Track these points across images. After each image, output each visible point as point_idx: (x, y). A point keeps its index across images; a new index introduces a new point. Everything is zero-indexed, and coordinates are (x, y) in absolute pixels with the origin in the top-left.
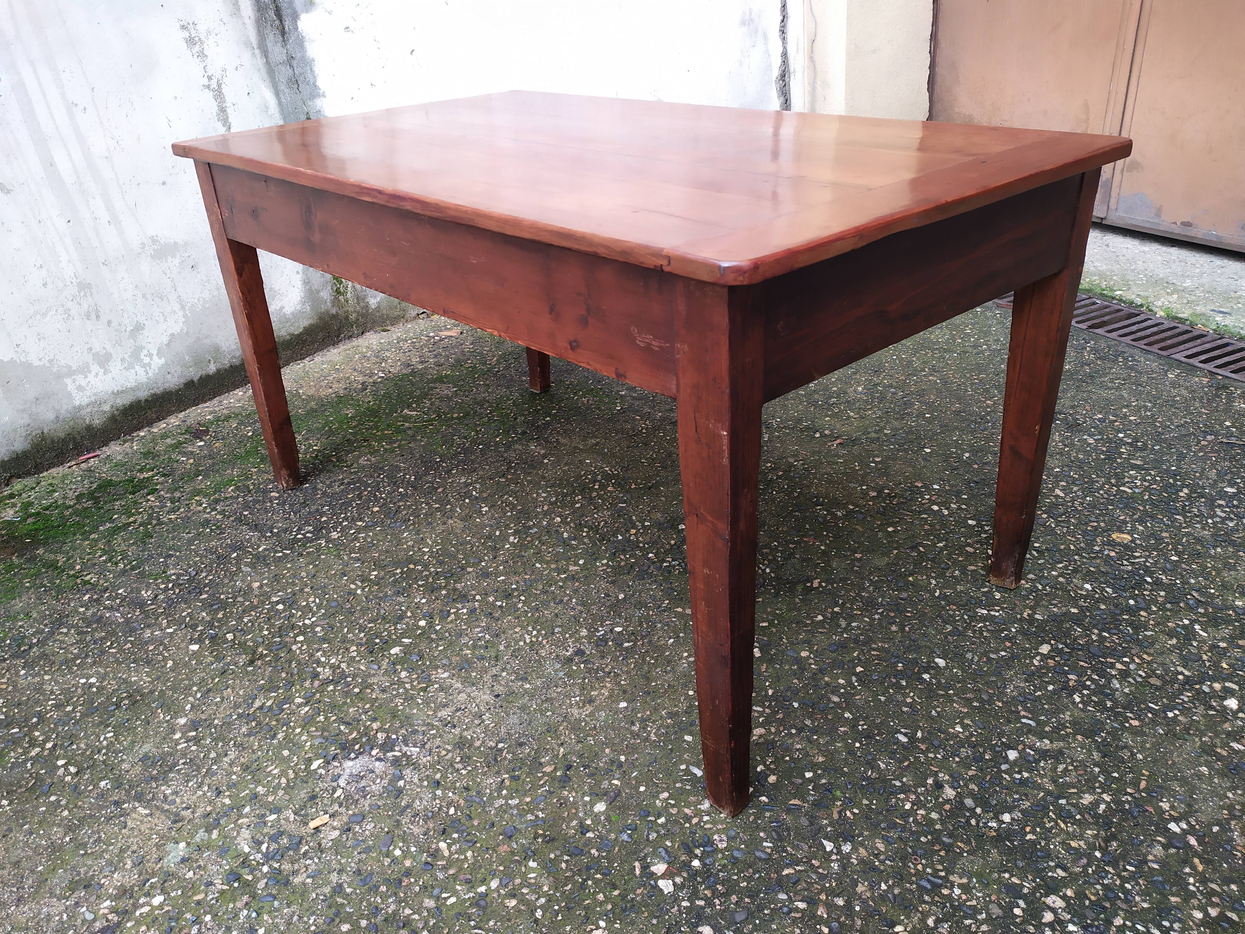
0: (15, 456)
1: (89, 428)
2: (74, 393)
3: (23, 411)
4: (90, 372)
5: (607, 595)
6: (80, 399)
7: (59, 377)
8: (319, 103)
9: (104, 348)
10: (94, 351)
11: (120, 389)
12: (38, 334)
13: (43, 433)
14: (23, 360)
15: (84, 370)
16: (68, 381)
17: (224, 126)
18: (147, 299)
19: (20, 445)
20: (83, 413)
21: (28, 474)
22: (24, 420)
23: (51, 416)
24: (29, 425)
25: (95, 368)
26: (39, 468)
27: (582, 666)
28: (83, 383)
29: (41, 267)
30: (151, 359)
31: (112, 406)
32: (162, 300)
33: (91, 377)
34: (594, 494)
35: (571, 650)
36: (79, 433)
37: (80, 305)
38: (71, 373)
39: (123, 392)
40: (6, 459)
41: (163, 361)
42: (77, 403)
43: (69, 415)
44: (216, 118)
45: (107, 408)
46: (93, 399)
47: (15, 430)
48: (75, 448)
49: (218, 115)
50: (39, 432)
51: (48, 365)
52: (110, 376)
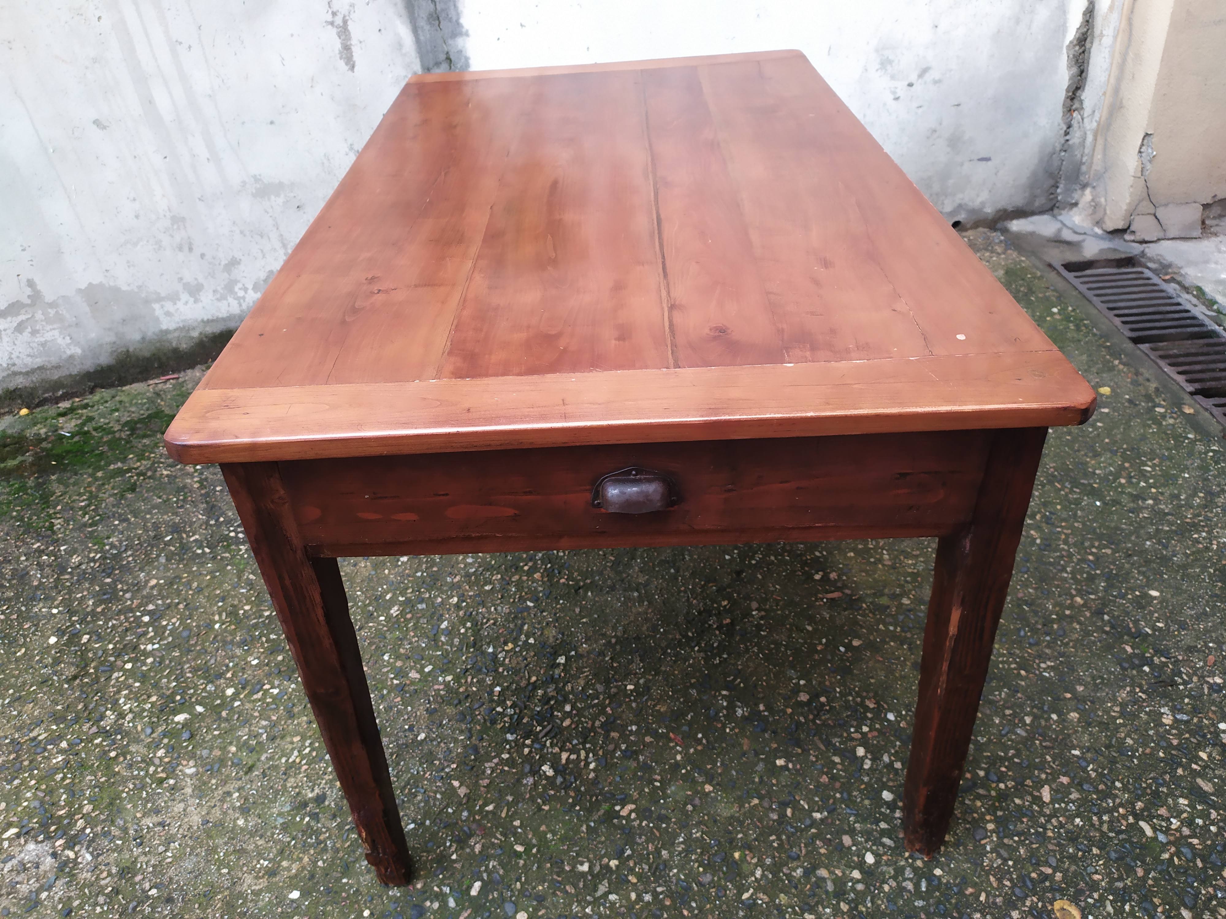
0: (99, 369)
1: (176, 351)
2: (162, 318)
3: (110, 329)
4: (179, 300)
5: (411, 728)
6: (167, 324)
7: (147, 302)
8: (460, 42)
9: (196, 279)
10: (184, 281)
11: (210, 317)
12: (128, 262)
13: (128, 351)
14: (112, 284)
15: (174, 298)
16: (156, 306)
17: (347, 64)
18: (245, 236)
19: (105, 360)
20: (170, 336)
21: (112, 385)
22: (110, 338)
23: (137, 337)
24: (114, 343)
25: (184, 297)
26: (123, 381)
27: (307, 819)
28: (172, 309)
29: (134, 200)
30: (246, 293)
31: (201, 333)
32: (262, 237)
33: (180, 305)
34: (516, 578)
35: (317, 790)
36: (165, 354)
37: (172, 237)
38: (159, 299)
39: (213, 321)
40: (92, 370)
41: (258, 295)
42: (164, 327)
43: (155, 337)
44: (338, 56)
45: (195, 334)
46: (181, 325)
47: (101, 346)
48: (160, 367)
49: (340, 53)
50: (125, 350)
51: (136, 290)
52: (200, 305)
